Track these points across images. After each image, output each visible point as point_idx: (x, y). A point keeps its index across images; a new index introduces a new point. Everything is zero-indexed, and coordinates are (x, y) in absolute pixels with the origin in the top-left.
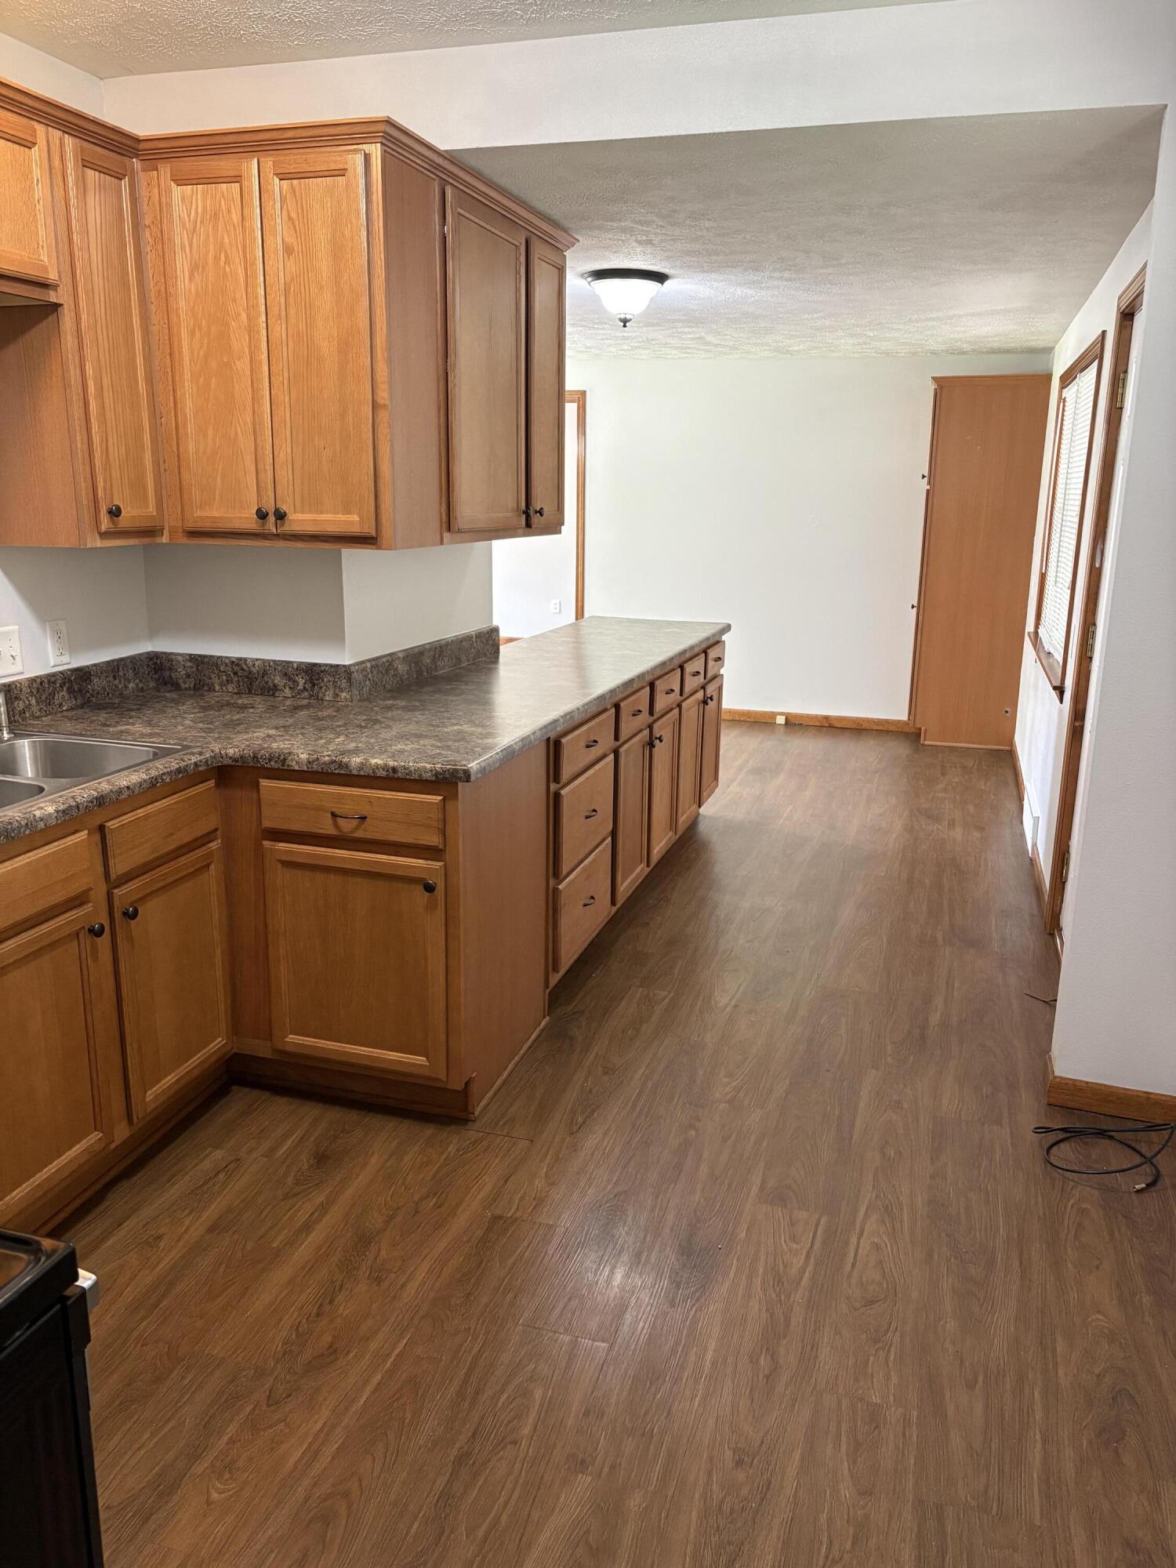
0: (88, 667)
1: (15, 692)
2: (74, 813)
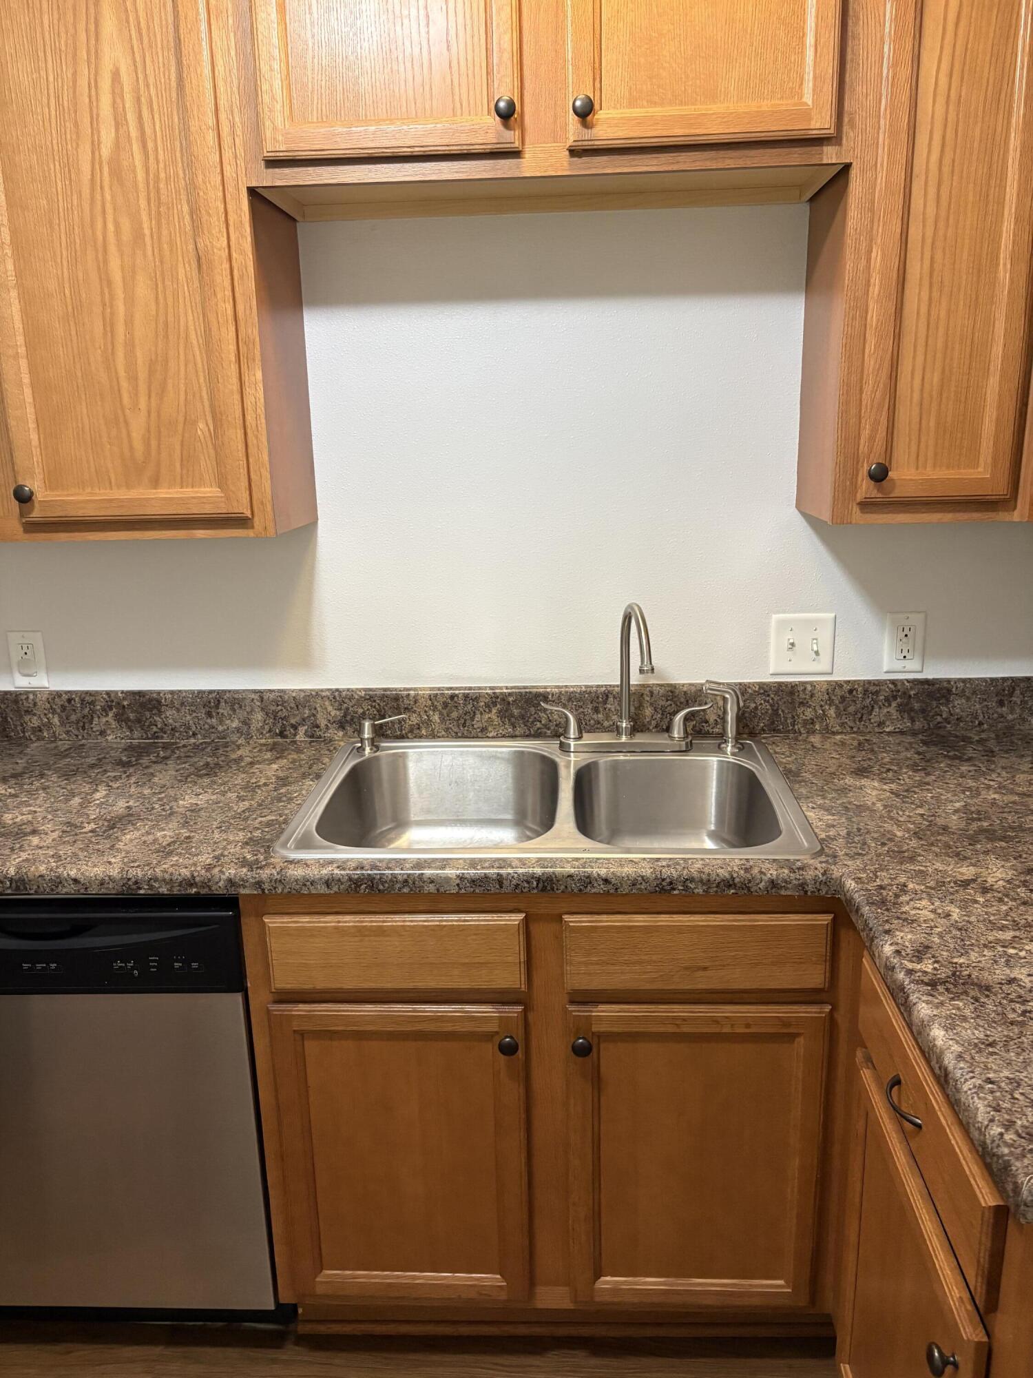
0: (949, 681)
1: (802, 696)
2: (494, 888)
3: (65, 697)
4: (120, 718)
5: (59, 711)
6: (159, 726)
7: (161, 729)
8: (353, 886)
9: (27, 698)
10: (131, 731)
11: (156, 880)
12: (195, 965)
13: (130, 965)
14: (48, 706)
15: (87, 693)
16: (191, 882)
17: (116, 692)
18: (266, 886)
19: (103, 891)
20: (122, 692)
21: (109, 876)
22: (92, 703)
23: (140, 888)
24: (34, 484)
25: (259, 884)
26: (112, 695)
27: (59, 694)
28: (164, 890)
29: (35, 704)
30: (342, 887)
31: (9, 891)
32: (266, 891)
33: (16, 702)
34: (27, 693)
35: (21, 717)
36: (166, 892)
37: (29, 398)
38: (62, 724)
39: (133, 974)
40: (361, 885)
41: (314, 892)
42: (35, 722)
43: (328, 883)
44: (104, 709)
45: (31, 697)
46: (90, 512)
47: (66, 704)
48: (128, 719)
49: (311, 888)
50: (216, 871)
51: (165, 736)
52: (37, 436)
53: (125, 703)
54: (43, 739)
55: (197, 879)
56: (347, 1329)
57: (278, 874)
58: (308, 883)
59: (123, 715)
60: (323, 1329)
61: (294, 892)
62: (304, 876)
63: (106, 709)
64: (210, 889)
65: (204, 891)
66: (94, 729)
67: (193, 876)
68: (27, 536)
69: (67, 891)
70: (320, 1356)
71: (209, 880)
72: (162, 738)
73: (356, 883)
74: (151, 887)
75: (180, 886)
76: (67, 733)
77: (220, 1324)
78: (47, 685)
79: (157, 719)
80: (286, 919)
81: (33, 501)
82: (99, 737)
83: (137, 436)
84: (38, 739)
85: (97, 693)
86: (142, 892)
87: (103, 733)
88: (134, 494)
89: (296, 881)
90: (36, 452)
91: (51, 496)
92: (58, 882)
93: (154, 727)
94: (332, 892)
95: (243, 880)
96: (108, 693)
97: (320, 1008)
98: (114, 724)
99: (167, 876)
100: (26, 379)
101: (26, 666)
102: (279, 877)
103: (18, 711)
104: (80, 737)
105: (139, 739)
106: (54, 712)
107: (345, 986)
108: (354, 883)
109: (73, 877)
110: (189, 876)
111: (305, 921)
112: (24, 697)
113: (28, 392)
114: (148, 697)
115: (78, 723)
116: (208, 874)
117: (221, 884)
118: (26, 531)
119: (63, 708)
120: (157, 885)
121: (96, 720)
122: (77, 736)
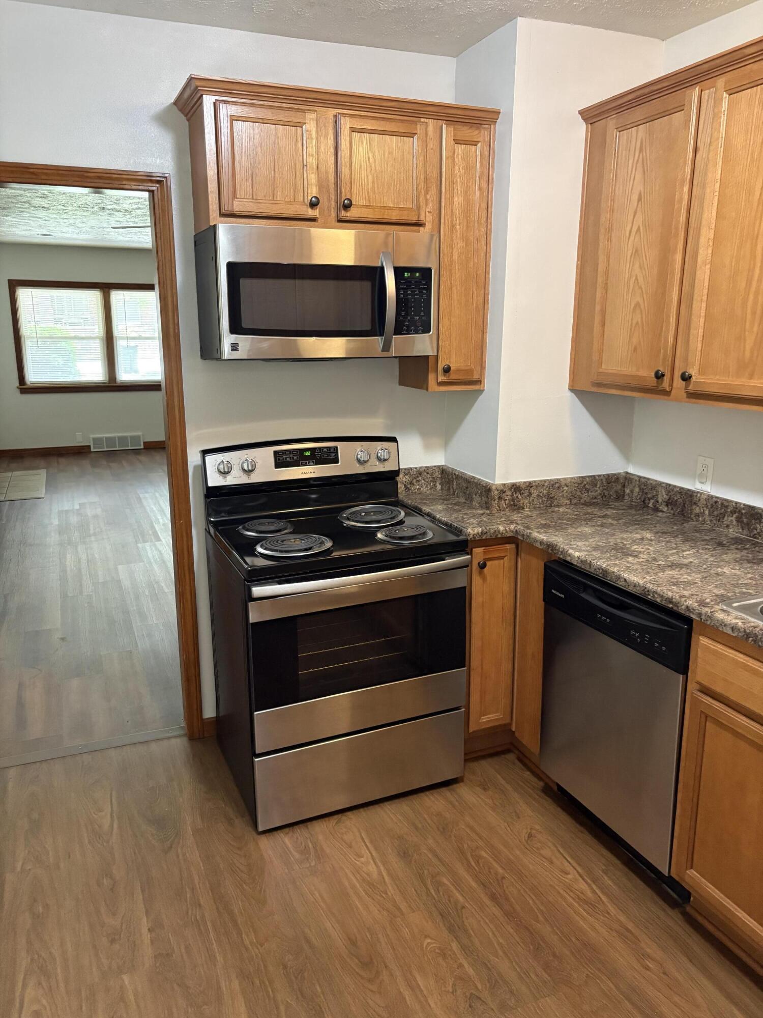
3: (715, 499)
4: (739, 520)
5: (709, 507)
6: (758, 531)
7: (759, 533)
8: (745, 636)
9: (696, 496)
10: (743, 529)
11: (656, 593)
12: (664, 648)
13: (637, 635)
14: (705, 503)
15: (726, 500)
16: (670, 601)
17: (740, 504)
18: (703, 617)
19: (634, 590)
20: (744, 505)
21: (639, 583)
22: (727, 507)
23: (649, 595)
24: (693, 371)
25: (700, 615)
26: (738, 505)
27: (712, 497)
28: (658, 600)
29: (699, 500)
30: (740, 634)
31: (601, 575)
32: (702, 621)
33: (691, 496)
34: (698, 492)
35: (692, 505)
36: (659, 602)
37: (702, 324)
38: (710, 515)
39: (637, 640)
40: (750, 637)
41: (725, 631)
42: (697, 510)
43: (733, 629)
44: (731, 512)
45: (699, 495)
46: (714, 390)
47: (714, 504)
48: (742, 522)
49: (724, 628)
50: (683, 599)
51: (760, 538)
52: (701, 345)
53: (743, 511)
54: (699, 521)
55: (674, 600)
56: (710, 928)
57: (710, 612)
58: (723, 624)
59: (740, 518)
60: (700, 919)
61: (715, 627)
62: (722, 620)
63: (733, 512)
64: (678, 608)
65: (675, 608)
66: (724, 523)
67: (672, 597)
68: (688, 400)
69: (621, 584)
70: (688, 928)
71: (678, 603)
72: (758, 539)
73: (747, 635)
74: (654, 596)
75: (666, 600)
76: (711, 521)
77: (654, 876)
78: (709, 491)
79: (758, 526)
80: (710, 642)
81: (690, 381)
82: (725, 528)
83: (748, 347)
84: (696, 521)
85: (731, 501)
86: (649, 597)
87: (728, 526)
88: (738, 382)
89: (718, 620)
90: (698, 354)
91: (702, 379)
92: (619, 578)
93: (755, 531)
94: (734, 635)
95: (693, 609)
96: (736, 503)
97: (717, 705)
98: (735, 523)
99: (661, 593)
100: (703, 314)
101: (702, 478)
102: (710, 614)
103: (691, 502)
104: (716, 525)
105: (745, 535)
106: (707, 507)
107: (732, 698)
108: (746, 635)
109: (625, 577)
110: (671, 597)
111: (719, 647)
112: (695, 494)
113: (702, 320)
114: (756, 511)
115: (717, 517)
116: (679, 599)
117: (683, 607)
118: (688, 397)
119: (712, 506)
120: (656, 596)
121: (726, 518)
122: (715, 524)
